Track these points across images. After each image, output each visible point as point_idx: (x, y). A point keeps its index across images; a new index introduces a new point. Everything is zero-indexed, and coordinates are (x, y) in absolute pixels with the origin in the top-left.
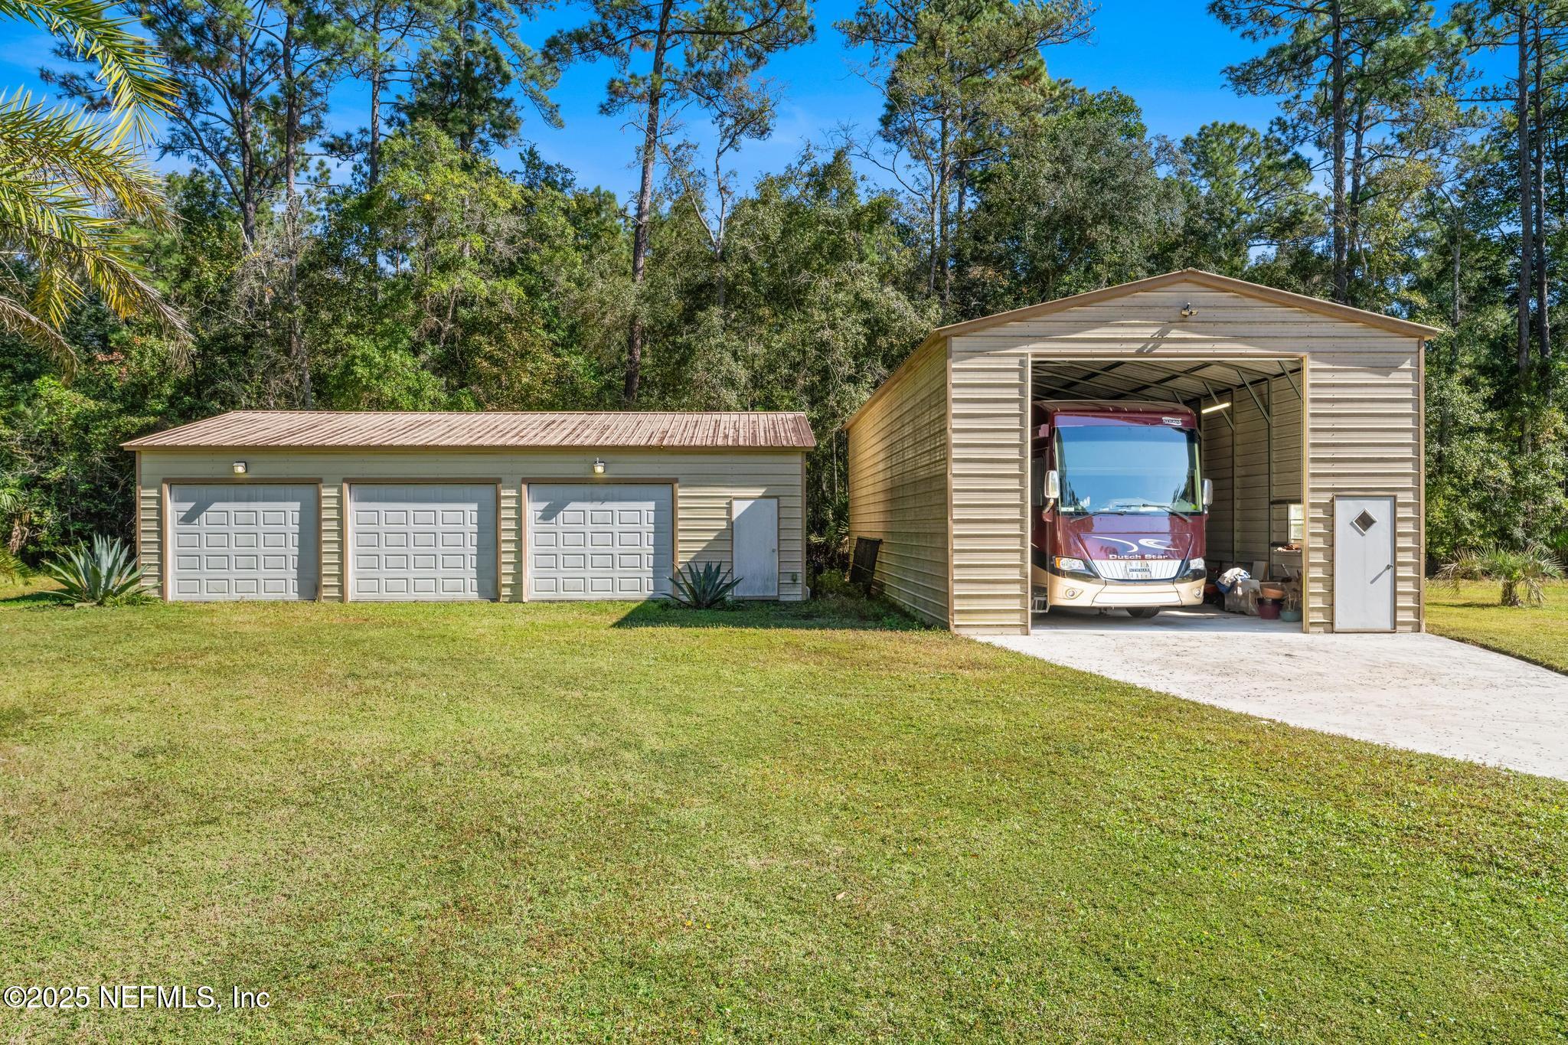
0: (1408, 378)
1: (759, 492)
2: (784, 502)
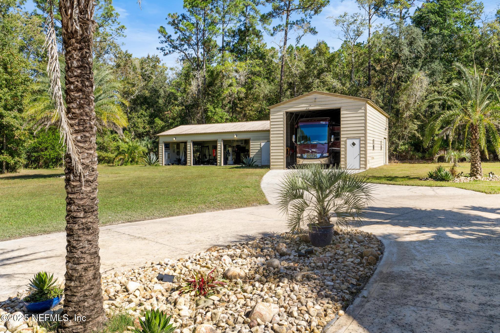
0: (363, 111)
1: (267, 140)
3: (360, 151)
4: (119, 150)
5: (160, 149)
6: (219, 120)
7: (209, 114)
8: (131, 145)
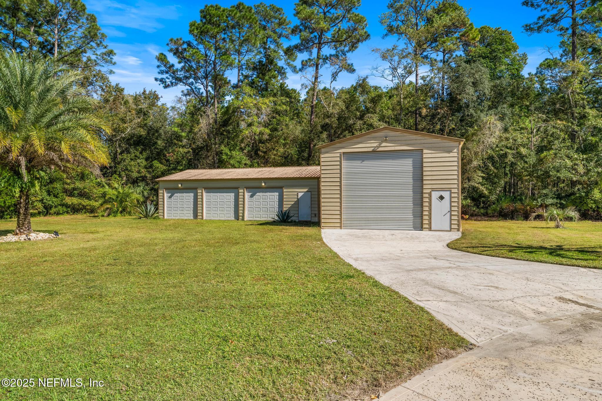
0: (456, 155)
1: (306, 190)
2: (313, 193)
3: (451, 206)
4: (105, 197)
5: (160, 197)
6: (236, 165)
7: (224, 157)
8: (121, 191)
